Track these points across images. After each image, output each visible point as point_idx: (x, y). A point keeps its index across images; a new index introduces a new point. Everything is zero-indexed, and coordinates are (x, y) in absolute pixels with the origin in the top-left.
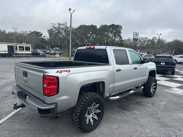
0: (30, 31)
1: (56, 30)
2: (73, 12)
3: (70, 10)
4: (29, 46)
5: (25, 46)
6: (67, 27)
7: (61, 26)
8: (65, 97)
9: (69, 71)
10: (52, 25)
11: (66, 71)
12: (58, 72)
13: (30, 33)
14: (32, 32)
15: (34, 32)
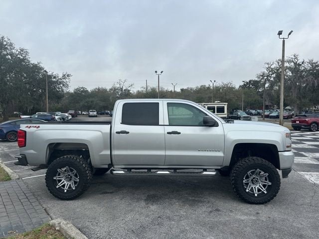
0: (243, 82)
1: (273, 74)
2: (290, 34)
3: (280, 33)
4: (223, 105)
5: (216, 106)
6: (298, 62)
7: (286, 64)
8: (32, 151)
9: (39, 127)
10: (267, 66)
11: (35, 127)
12: (27, 127)
13: (244, 84)
14: (247, 83)
15: (250, 81)
